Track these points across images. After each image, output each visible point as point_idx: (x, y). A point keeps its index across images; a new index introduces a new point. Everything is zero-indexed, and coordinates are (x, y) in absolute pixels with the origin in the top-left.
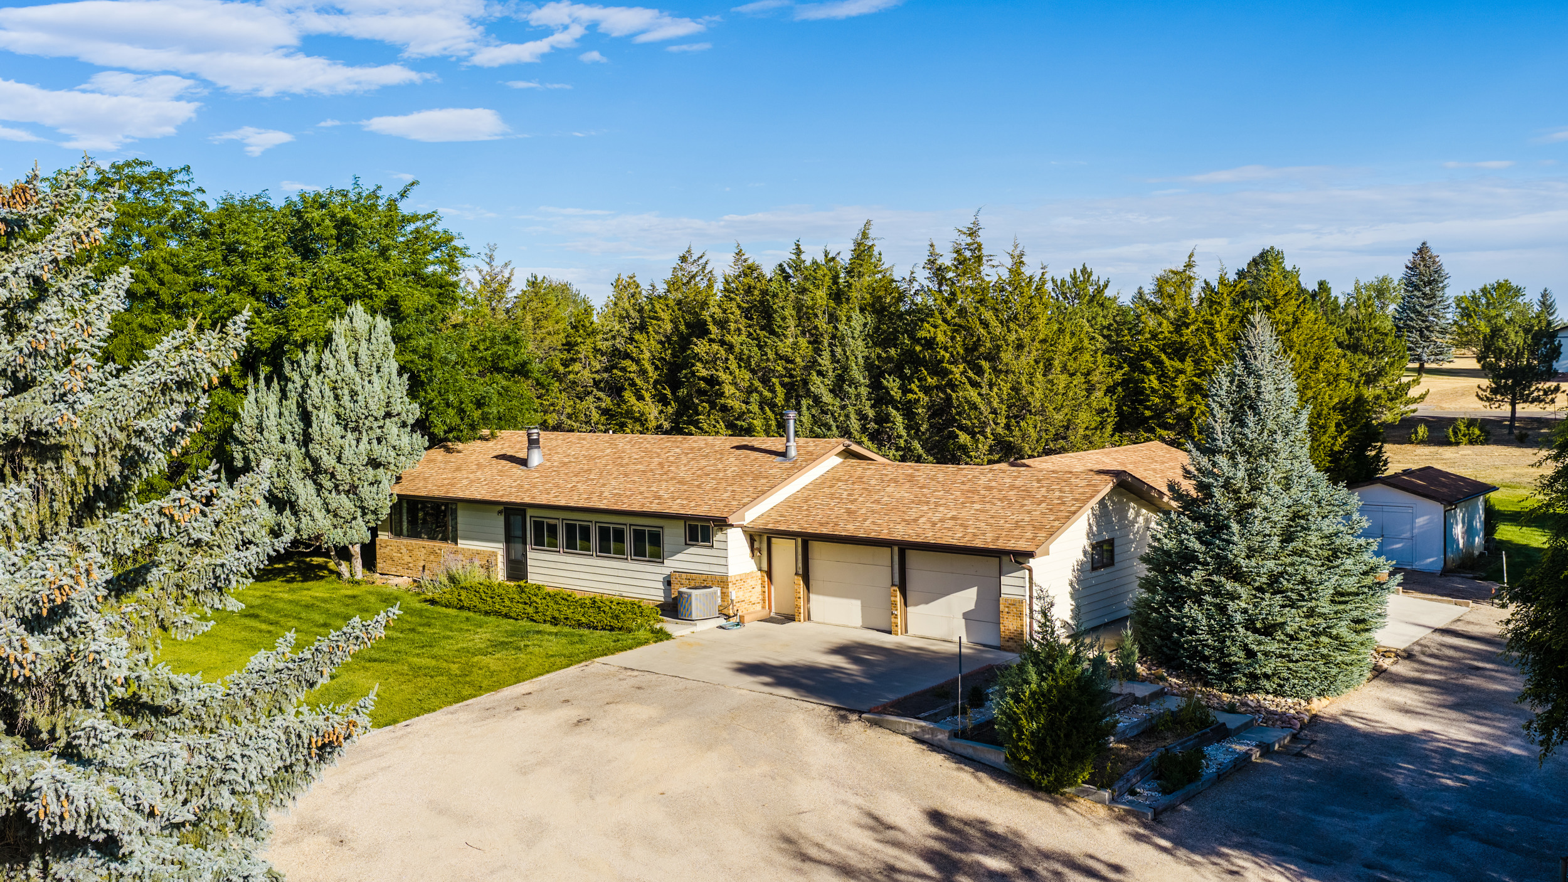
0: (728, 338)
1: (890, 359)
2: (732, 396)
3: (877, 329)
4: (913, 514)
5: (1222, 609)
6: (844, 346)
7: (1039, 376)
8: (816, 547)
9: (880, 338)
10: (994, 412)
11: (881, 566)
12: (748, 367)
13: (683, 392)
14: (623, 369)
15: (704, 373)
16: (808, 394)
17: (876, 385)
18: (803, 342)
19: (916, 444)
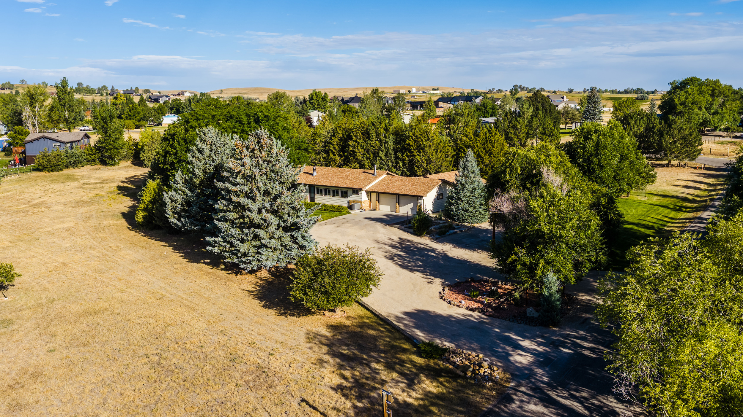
0: (358, 140)
1: (399, 148)
2: (359, 156)
3: (396, 140)
4: (401, 188)
5: (458, 207)
6: (388, 145)
7: (434, 154)
8: (381, 195)
9: (396, 142)
10: (423, 162)
11: (394, 199)
12: (363, 148)
13: (346, 154)
14: (329, 147)
15: (351, 149)
16: (379, 156)
17: (395, 154)
18: (377, 142)
19: (405, 170)
